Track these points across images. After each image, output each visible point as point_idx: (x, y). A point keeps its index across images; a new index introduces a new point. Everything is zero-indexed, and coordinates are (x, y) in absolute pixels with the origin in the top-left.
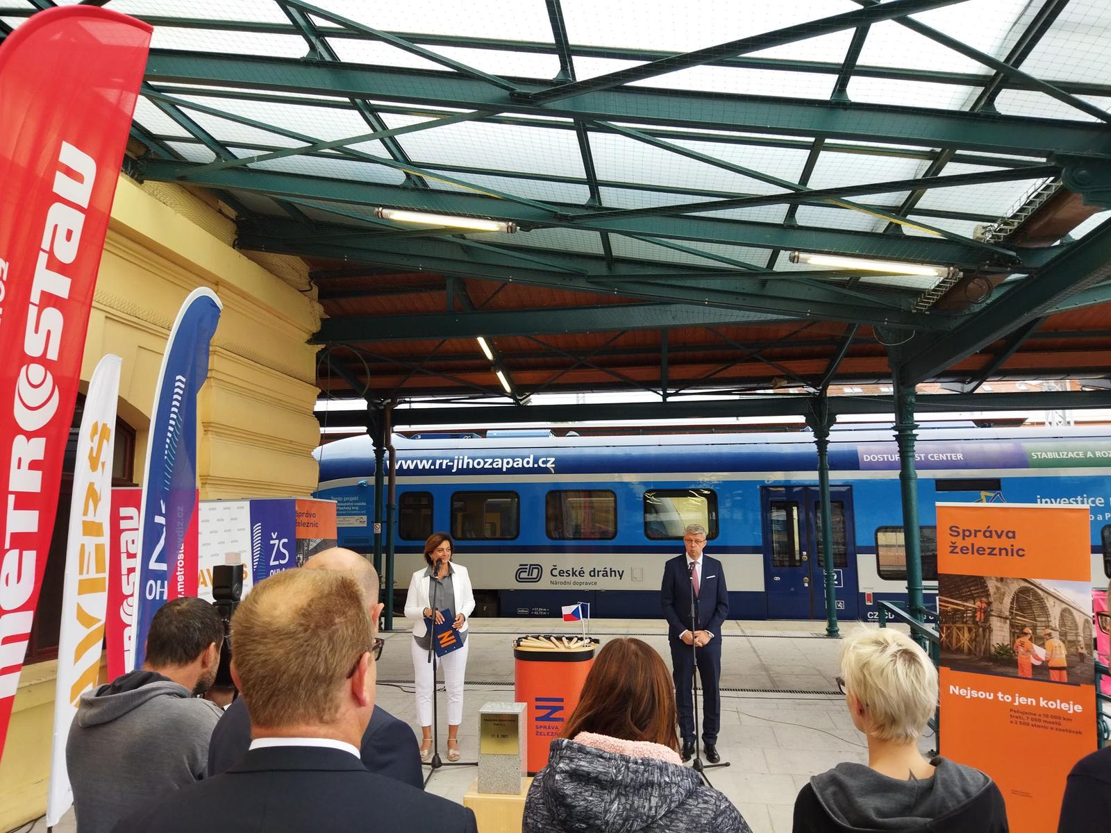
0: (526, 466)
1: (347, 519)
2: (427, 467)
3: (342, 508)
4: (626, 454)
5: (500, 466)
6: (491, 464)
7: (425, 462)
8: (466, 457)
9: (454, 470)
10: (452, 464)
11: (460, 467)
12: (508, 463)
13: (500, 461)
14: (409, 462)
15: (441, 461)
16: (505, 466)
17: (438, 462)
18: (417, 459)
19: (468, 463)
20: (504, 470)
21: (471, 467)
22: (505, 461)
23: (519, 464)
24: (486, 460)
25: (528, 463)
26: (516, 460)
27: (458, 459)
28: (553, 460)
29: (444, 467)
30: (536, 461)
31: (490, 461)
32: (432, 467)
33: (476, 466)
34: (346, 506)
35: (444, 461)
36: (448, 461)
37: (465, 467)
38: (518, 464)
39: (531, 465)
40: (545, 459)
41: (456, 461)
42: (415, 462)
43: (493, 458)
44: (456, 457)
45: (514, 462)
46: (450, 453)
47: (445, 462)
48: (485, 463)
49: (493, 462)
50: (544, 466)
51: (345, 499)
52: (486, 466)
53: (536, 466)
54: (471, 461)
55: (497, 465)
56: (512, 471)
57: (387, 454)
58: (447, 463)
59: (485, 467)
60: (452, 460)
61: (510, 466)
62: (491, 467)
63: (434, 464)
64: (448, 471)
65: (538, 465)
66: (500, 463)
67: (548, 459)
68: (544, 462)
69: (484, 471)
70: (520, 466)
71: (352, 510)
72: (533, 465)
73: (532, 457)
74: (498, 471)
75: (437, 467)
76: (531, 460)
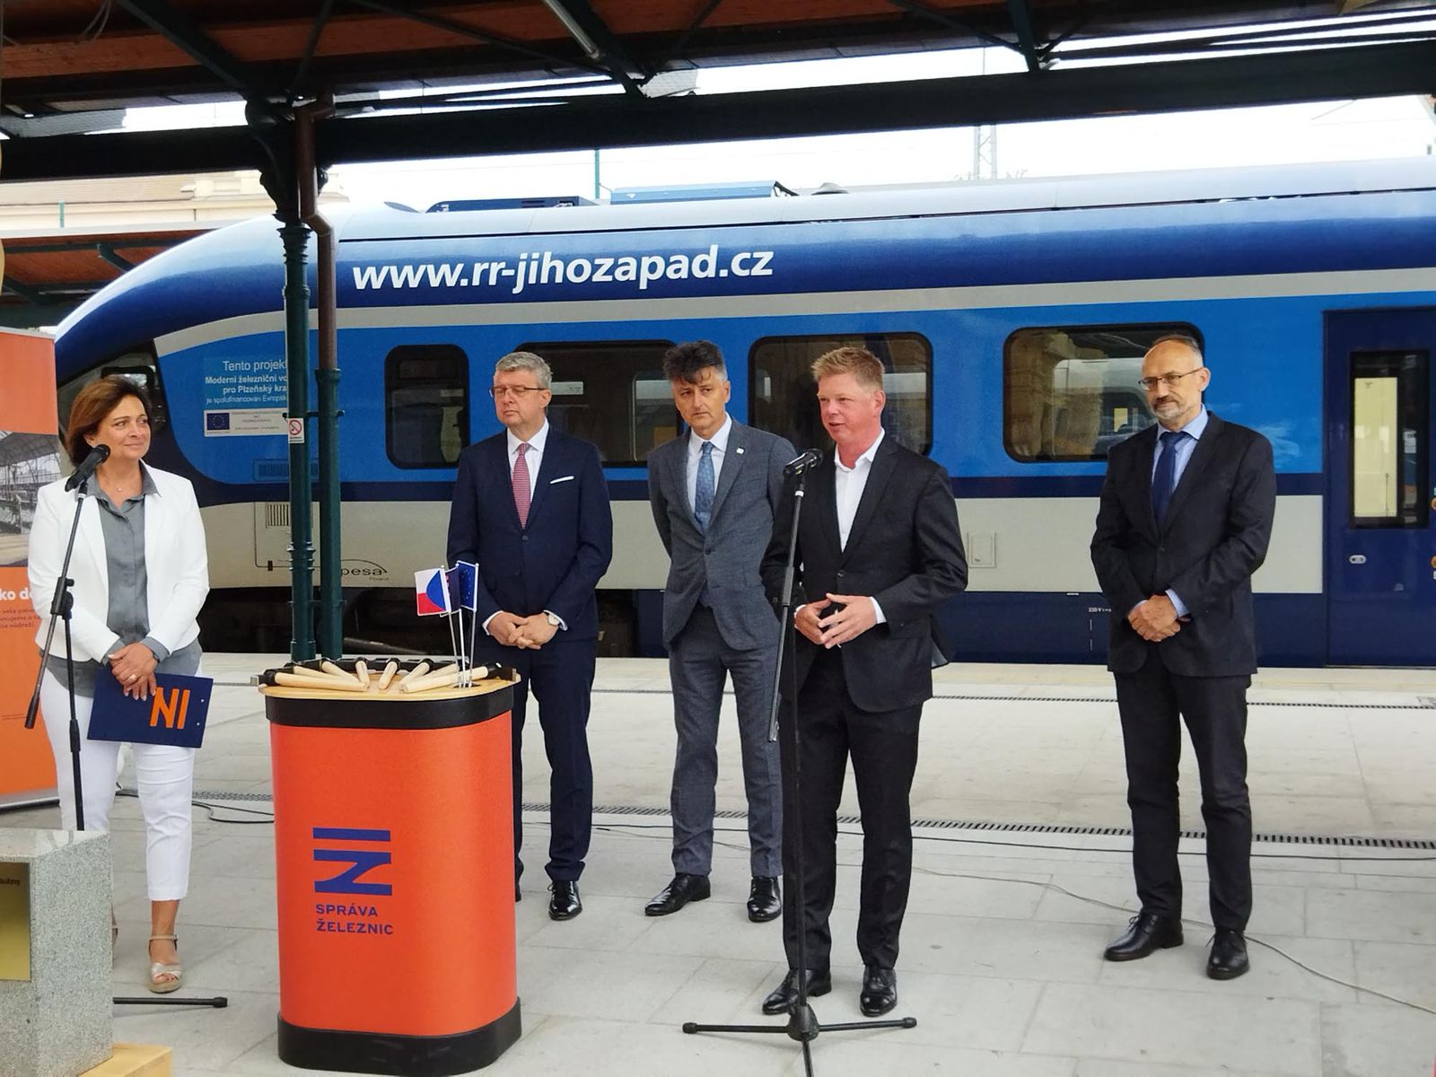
0: (698, 274)
1: (263, 417)
2: (451, 282)
3: (252, 390)
4: (964, 236)
5: (632, 276)
6: (610, 272)
7: (445, 268)
8: (548, 255)
9: (516, 291)
10: (511, 272)
11: (532, 280)
12: (653, 268)
13: (633, 262)
14: (408, 270)
15: (486, 266)
16: (645, 276)
17: (478, 269)
18: (426, 262)
19: (553, 270)
20: (643, 286)
21: (559, 279)
22: (646, 262)
23: (680, 269)
24: (597, 262)
25: (704, 266)
26: (673, 259)
27: (529, 261)
28: (767, 256)
29: (493, 281)
30: (724, 261)
31: (608, 263)
32: (464, 282)
33: (572, 278)
34: (260, 384)
35: (494, 265)
36: (503, 265)
37: (544, 280)
38: (677, 271)
39: (711, 273)
40: (748, 255)
41: (522, 266)
42: (422, 269)
43: (617, 257)
44: (524, 256)
45: (668, 264)
46: (509, 245)
47: (495, 268)
48: (595, 268)
49: (615, 266)
50: (745, 273)
51: (258, 366)
52: (598, 277)
53: (724, 273)
54: (559, 265)
55: (625, 273)
56: (663, 288)
57: (312, 242)
58: (500, 271)
59: (595, 279)
60: (513, 264)
61: (657, 275)
62: (609, 278)
63: (467, 273)
64: (500, 292)
65: (730, 272)
66: (633, 268)
67: (756, 255)
68: (744, 264)
69: (591, 291)
70: (684, 275)
71: (274, 393)
72: (717, 272)
73: (714, 250)
74: (627, 290)
75: (476, 282)
76: (712, 260)
